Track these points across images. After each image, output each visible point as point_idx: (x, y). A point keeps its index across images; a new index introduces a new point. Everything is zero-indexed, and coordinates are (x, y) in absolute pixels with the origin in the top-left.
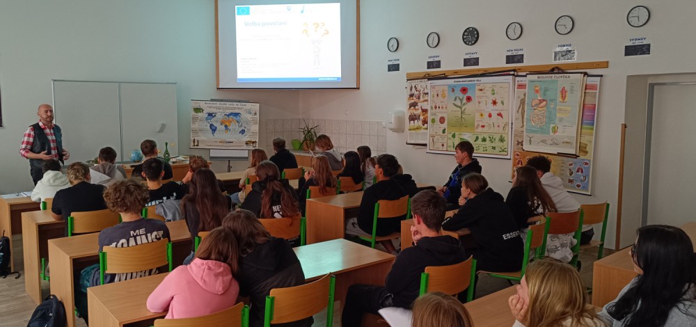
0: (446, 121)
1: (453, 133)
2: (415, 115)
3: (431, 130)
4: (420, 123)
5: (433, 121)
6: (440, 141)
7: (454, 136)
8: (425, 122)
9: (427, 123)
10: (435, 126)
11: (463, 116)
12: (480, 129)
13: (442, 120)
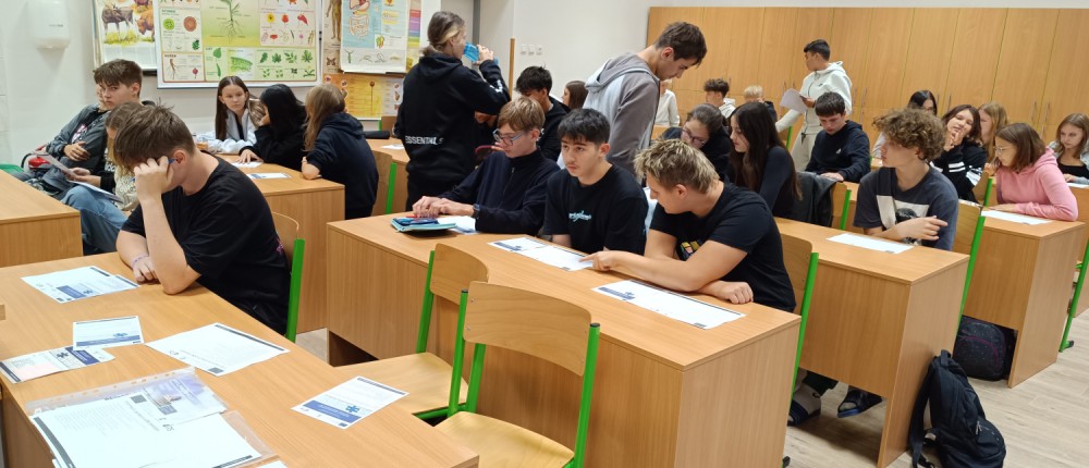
0: (199, 27)
1: (214, 49)
2: (119, 11)
3: (166, 42)
5: (169, 24)
6: (189, 62)
7: (218, 54)
8: (146, 26)
9: (151, 28)
10: (174, 35)
11: (235, 18)
12: (270, 41)
13: (190, 24)
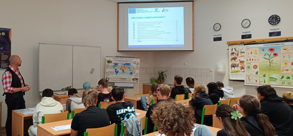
0: (258, 68)
1: (263, 74)
2: (235, 64)
3: (247, 72)
4: (239, 69)
5: (249, 67)
6: (254, 78)
7: (264, 76)
8: (242, 68)
9: (244, 68)
10: (250, 70)
11: (271, 64)
12: (285, 72)
13: (255, 67)
